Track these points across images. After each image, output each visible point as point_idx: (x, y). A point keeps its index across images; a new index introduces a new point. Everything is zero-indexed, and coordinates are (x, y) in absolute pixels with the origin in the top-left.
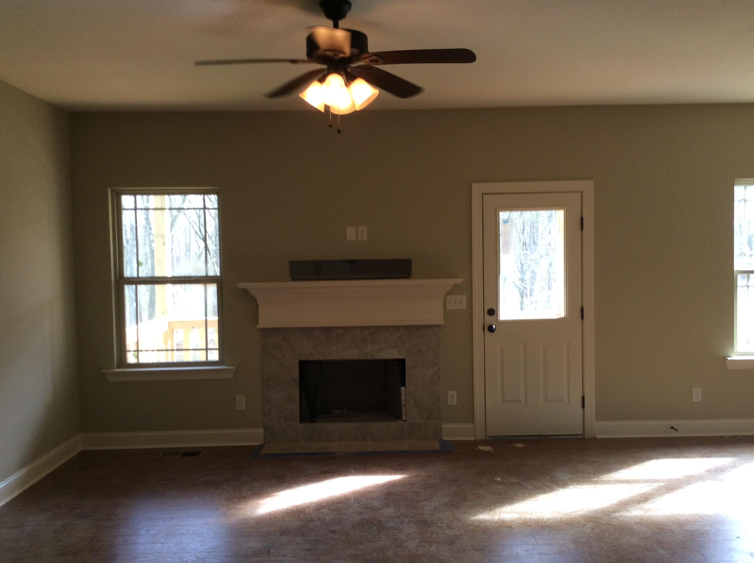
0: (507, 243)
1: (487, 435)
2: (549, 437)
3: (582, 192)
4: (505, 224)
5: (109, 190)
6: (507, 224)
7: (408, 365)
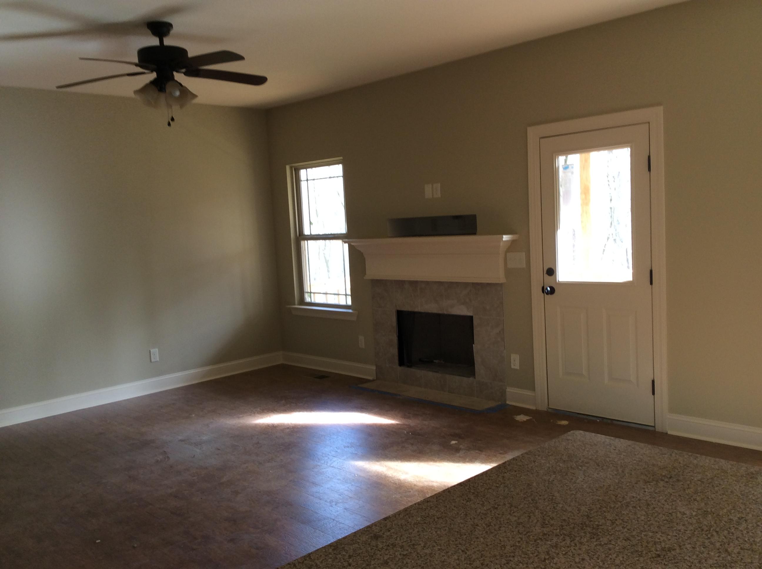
0: (567, 193)
1: (550, 407)
2: (614, 422)
3: (649, 123)
4: (565, 171)
5: (288, 167)
6: (568, 170)
7: (475, 322)
